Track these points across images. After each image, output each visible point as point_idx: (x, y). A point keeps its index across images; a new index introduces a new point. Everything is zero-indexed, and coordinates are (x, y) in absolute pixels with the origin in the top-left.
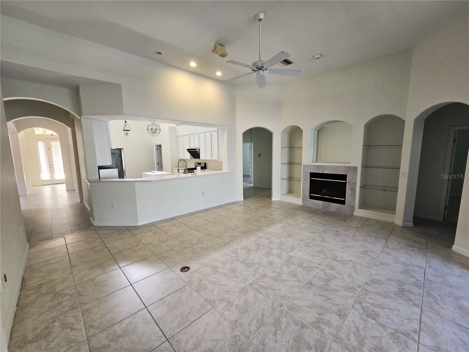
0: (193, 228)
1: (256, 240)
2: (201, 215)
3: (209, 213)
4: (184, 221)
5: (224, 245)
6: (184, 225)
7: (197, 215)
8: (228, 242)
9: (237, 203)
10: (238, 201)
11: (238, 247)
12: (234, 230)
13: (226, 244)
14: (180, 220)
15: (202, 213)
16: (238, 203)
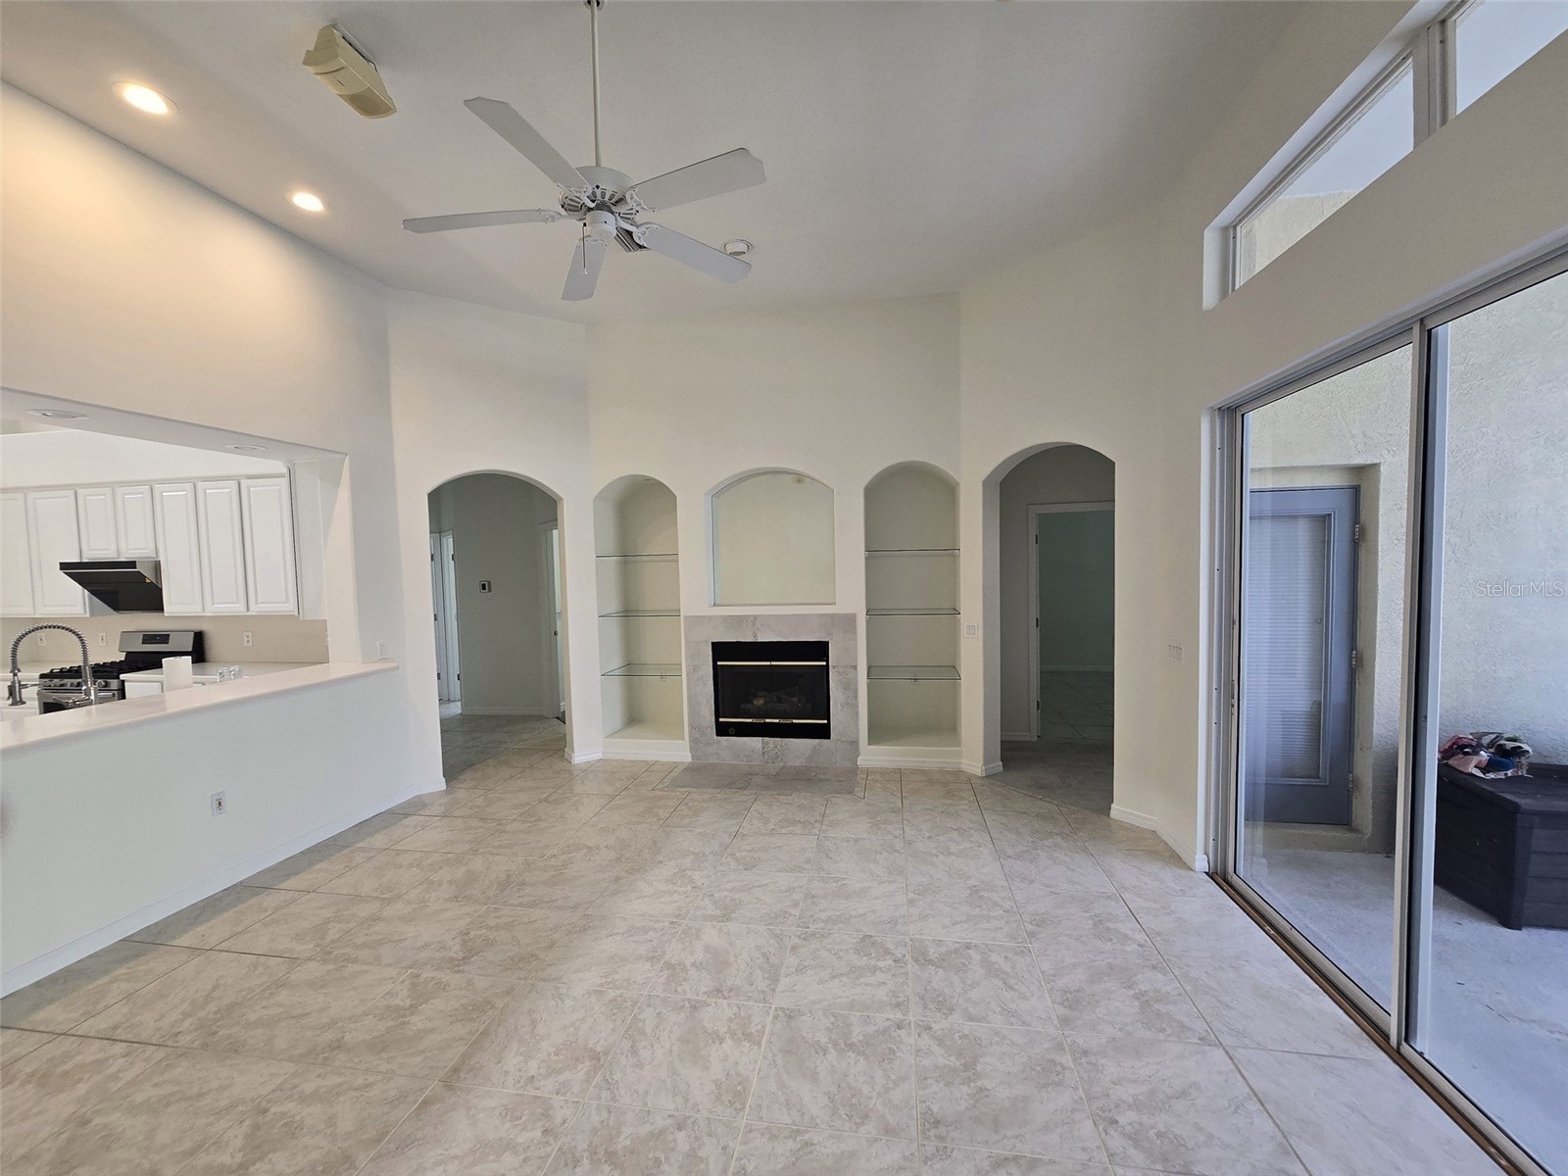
0: (184, 1040)
1: (601, 985)
2: (215, 930)
3: (270, 900)
4: (88, 1015)
5: (449, 1086)
6: (92, 1052)
7: (186, 940)
8: (465, 1057)
9: (414, 806)
10: (420, 796)
11: (533, 1067)
12: (466, 968)
13: (456, 1070)
14: (54, 1014)
15: (226, 915)
16: (424, 806)
